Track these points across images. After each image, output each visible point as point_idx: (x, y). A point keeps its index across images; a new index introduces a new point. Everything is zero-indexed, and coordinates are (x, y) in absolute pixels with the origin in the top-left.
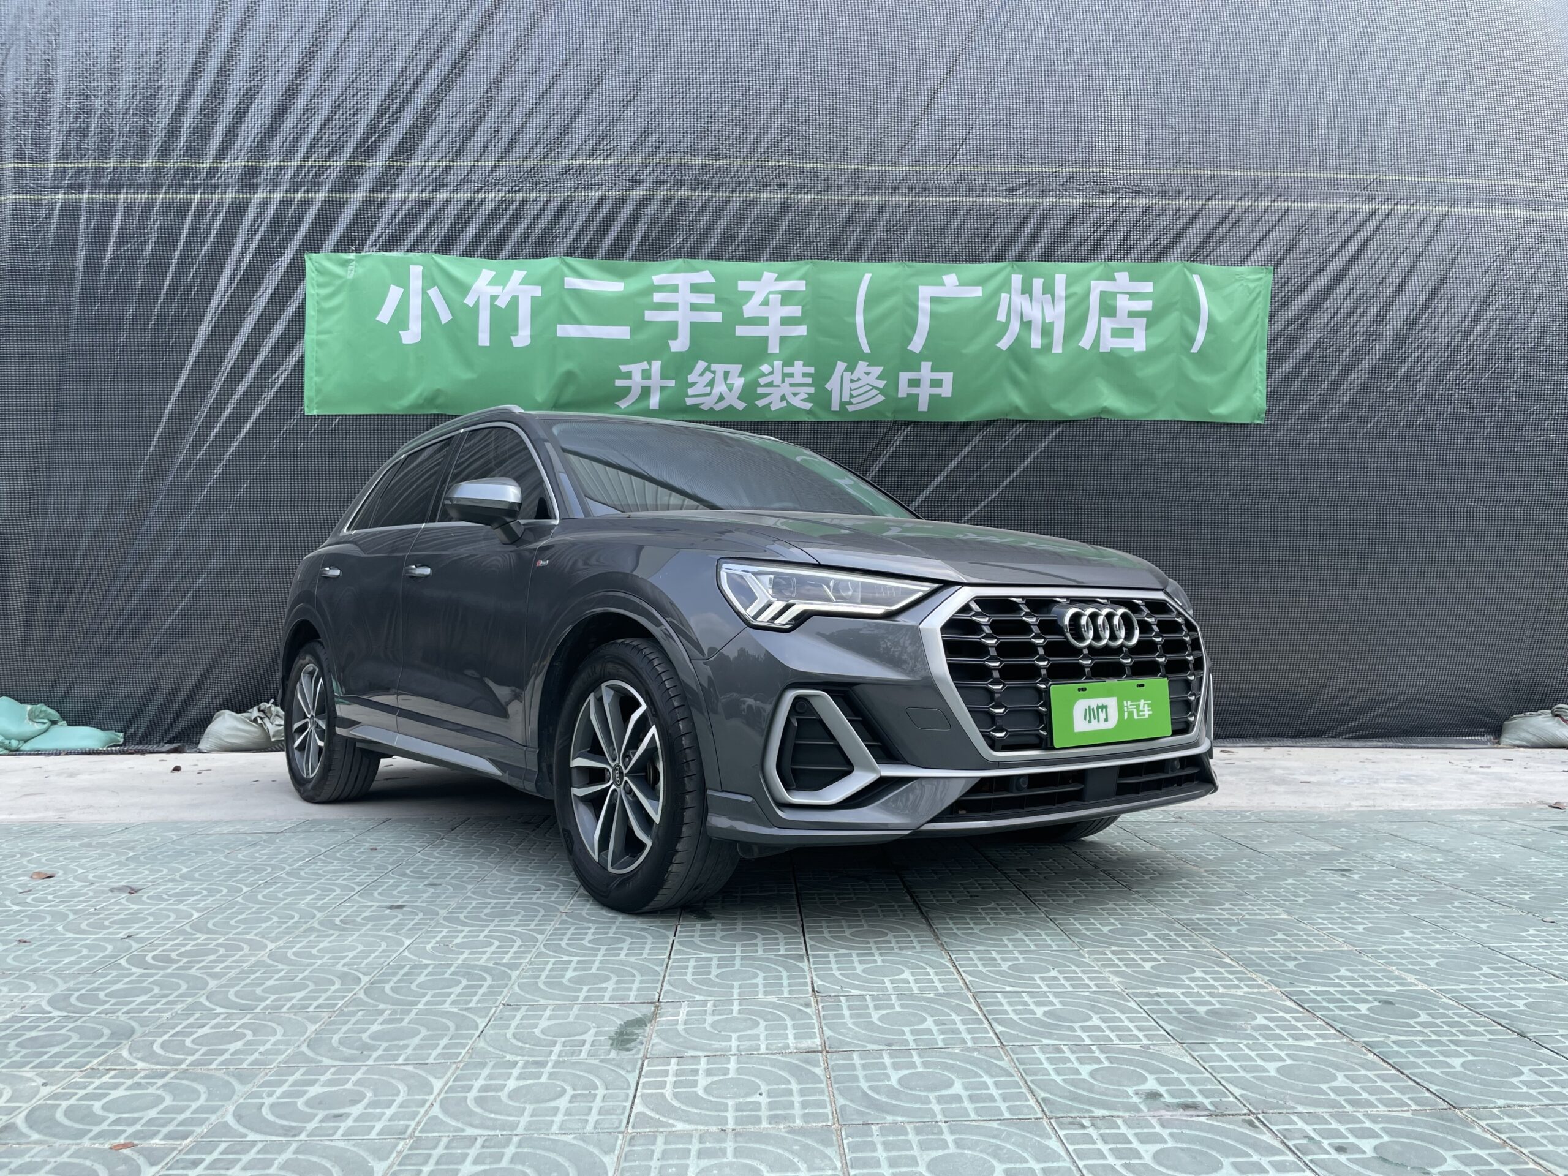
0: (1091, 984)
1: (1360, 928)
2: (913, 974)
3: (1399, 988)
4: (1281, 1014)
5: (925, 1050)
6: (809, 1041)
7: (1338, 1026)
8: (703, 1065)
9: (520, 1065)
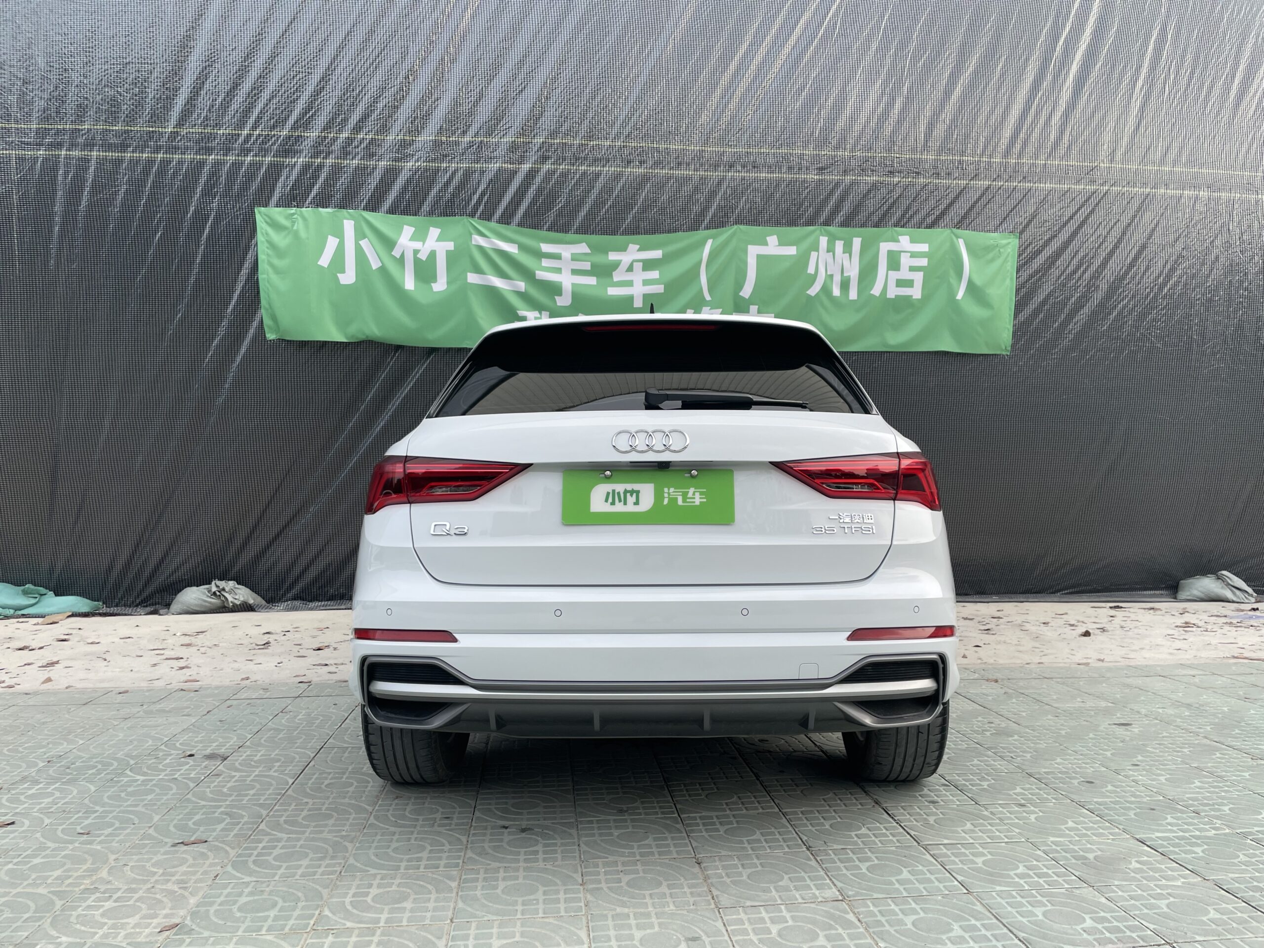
0: (1002, 835)
1: (1162, 779)
2: (868, 828)
3: (1214, 832)
4: (1146, 858)
5: (919, 898)
6: (830, 891)
7: (1190, 867)
8: (764, 914)
9: (632, 916)
